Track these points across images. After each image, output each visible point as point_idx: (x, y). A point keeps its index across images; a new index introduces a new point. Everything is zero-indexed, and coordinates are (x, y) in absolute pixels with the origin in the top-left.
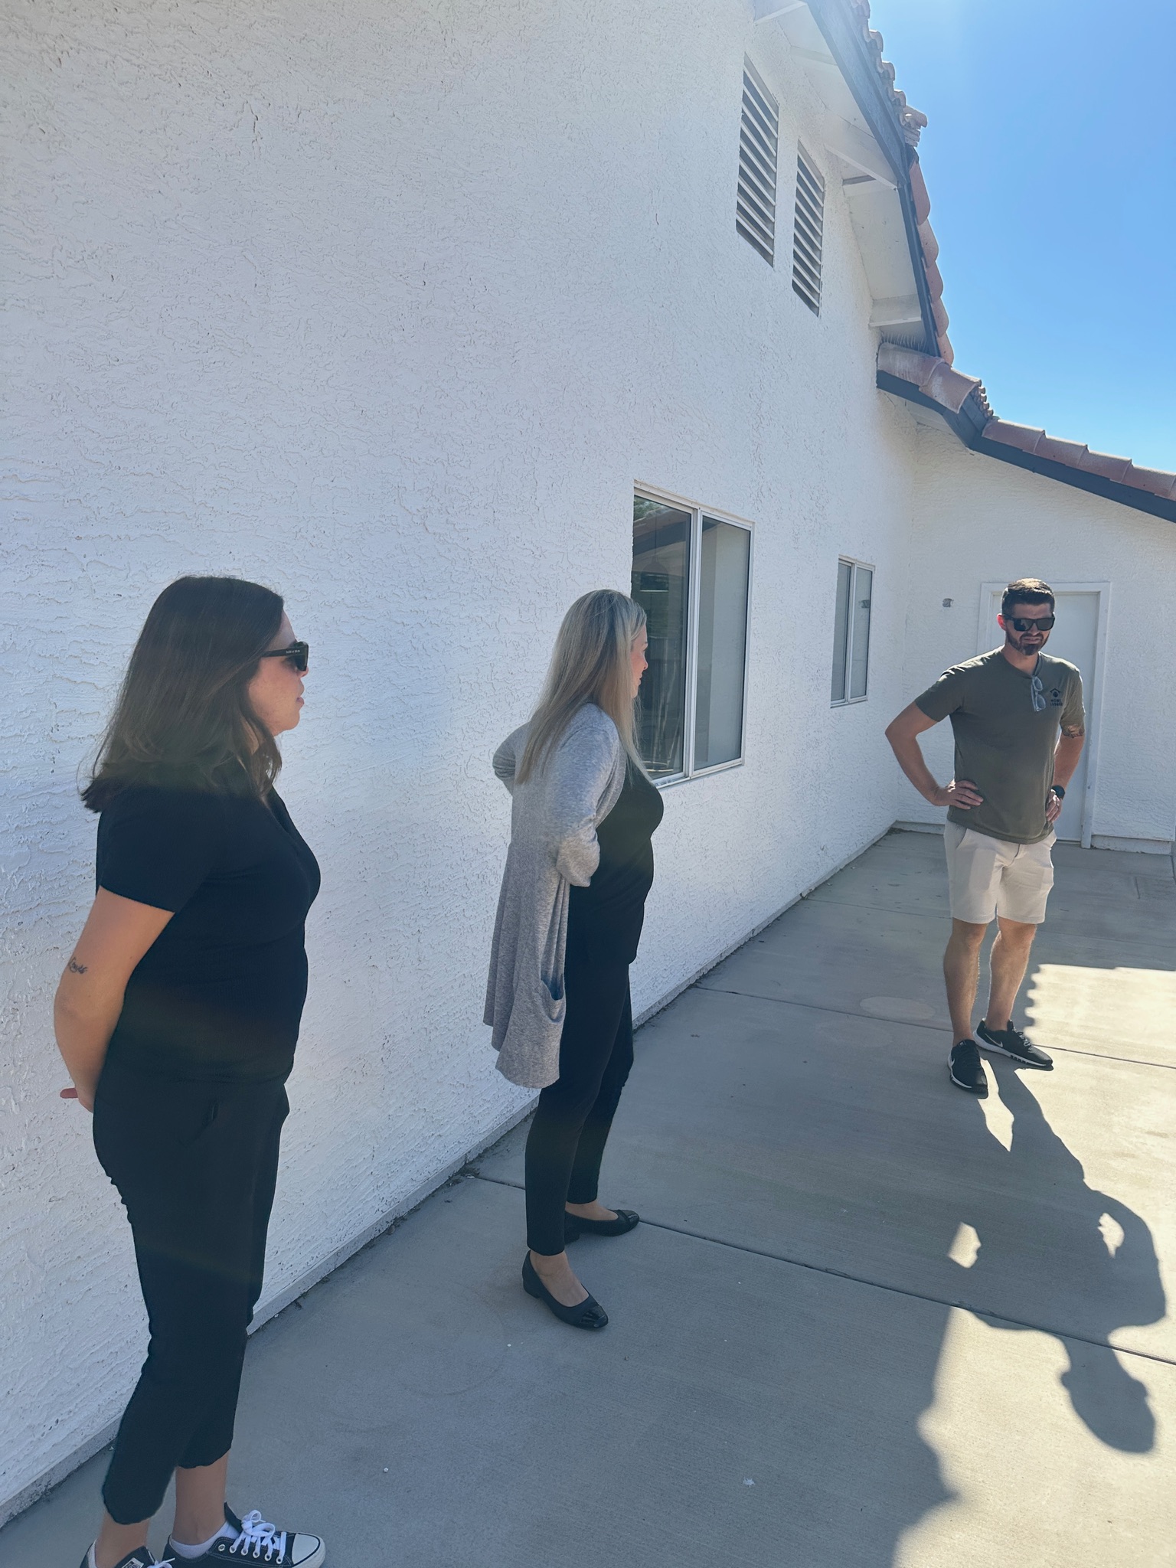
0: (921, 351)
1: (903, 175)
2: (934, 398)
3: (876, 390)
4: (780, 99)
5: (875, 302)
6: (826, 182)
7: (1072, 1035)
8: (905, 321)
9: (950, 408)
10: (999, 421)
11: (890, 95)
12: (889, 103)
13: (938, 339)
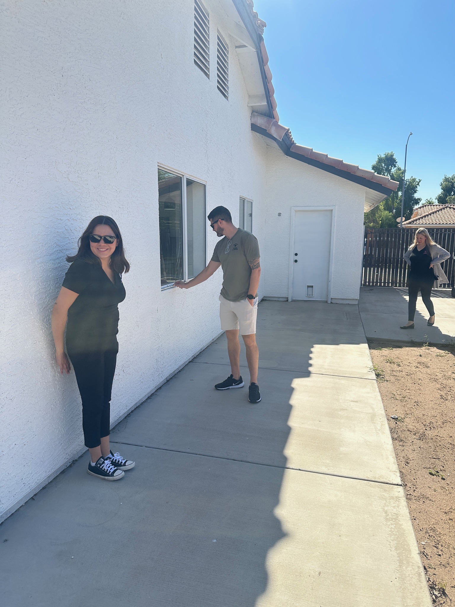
0: (267, 116)
1: (258, 46)
2: (272, 135)
3: (251, 131)
4: (209, 11)
5: (249, 96)
6: (229, 47)
7: (325, 369)
8: (261, 104)
9: (278, 139)
10: (296, 144)
11: (252, 13)
12: (252, 16)
13: (273, 112)
